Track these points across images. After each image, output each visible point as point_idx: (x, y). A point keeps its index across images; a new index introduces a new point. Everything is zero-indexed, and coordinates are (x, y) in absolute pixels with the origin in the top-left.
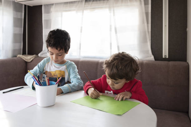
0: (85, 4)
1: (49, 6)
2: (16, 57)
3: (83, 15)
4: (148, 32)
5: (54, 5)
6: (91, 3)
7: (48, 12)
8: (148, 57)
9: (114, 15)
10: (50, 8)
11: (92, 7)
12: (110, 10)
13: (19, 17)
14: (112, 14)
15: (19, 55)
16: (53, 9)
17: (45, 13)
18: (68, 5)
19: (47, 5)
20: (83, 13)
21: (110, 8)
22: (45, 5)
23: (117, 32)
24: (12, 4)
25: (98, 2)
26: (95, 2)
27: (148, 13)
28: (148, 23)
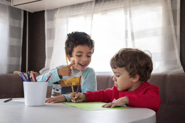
0: (95, 6)
1: (53, 11)
2: (13, 73)
3: (92, 19)
4: (176, 35)
5: (59, 10)
6: (102, 4)
7: (52, 19)
8: (176, 68)
9: (130, 17)
10: (54, 14)
11: (103, 9)
12: (125, 11)
13: (17, 26)
14: (128, 15)
15: (15, 72)
16: (57, 15)
17: (49, 20)
18: (75, 9)
19: (51, 10)
20: (92, 16)
21: (125, 8)
22: (48, 11)
23: (135, 38)
24: (7, 9)
25: (111, 2)
26: (107, 3)
27: (176, 10)
28: (175, 24)
